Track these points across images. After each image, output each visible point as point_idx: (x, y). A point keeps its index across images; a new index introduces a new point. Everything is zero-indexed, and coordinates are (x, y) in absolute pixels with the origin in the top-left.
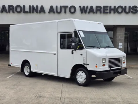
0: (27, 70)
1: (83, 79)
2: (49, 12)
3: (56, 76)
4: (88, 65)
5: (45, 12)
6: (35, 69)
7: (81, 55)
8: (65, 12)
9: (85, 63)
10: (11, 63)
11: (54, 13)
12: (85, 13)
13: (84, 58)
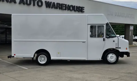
2: (20, 3)
3: (86, 60)
4: (120, 48)
6: (57, 57)
7: (114, 41)
9: (117, 47)
10: (15, 55)
13: (116, 44)
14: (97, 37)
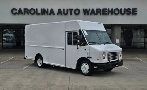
0: (40, 62)
1: (87, 70)
2: (58, 14)
3: (64, 67)
4: (91, 58)
5: (54, 14)
6: (47, 61)
7: (85, 50)
8: (71, 14)
9: (88, 56)
10: (26, 57)
11: (62, 14)
12: (88, 14)
13: (87, 52)
14: (73, 44)
